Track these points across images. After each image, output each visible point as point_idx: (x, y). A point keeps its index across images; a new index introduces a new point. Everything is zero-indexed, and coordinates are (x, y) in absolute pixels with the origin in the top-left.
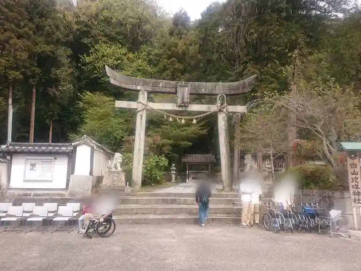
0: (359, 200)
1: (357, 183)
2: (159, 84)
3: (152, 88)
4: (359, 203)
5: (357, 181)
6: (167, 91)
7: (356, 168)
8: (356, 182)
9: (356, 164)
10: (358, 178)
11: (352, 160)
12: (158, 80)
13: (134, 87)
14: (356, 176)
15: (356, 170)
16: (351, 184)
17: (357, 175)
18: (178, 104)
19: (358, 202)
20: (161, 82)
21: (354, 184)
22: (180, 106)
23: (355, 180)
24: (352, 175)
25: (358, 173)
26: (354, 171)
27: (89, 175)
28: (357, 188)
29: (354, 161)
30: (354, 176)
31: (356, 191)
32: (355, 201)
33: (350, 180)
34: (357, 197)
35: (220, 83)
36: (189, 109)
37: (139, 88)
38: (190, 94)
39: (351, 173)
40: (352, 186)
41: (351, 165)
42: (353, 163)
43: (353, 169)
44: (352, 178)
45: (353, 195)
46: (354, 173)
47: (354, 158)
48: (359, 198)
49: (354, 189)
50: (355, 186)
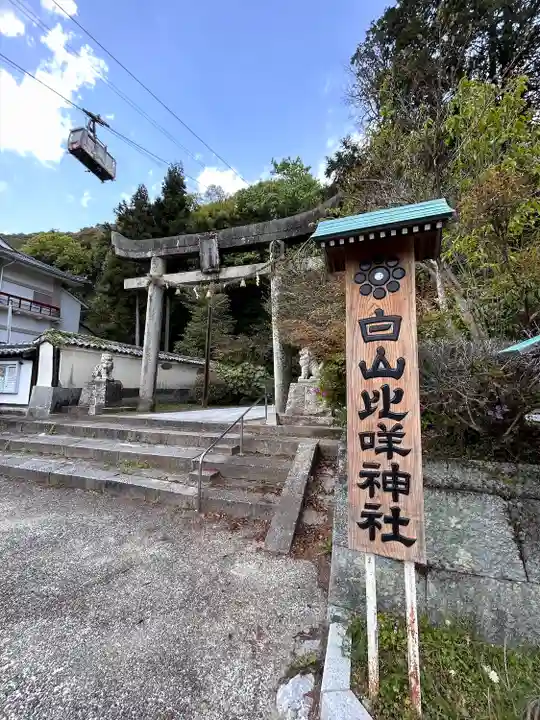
0: (396, 520)
1: (390, 424)
2: (176, 243)
3: (167, 251)
4: (396, 536)
5: (394, 409)
6: (186, 252)
7: (394, 337)
8: (385, 413)
9: (397, 321)
10: (399, 394)
11: (372, 298)
12: (174, 237)
13: (142, 255)
14: (390, 381)
16: (355, 426)
17: (396, 375)
18: (205, 271)
19: (388, 529)
20: (178, 239)
21: (372, 424)
22: (208, 273)
23: (380, 405)
24: (367, 375)
25: (402, 363)
26: (381, 353)
27: (50, 385)
28: (390, 451)
29: (381, 304)
30: (378, 383)
31: (386, 467)
33: (353, 405)
34: (385, 500)
35: (274, 221)
36: (221, 277)
37: (149, 255)
38: (220, 250)
39: (363, 366)
40: (362, 436)
41: (363, 324)
42: (374, 316)
43: (376, 344)
44: (365, 395)
45: (363, 487)
46: (381, 365)
47: (385, 287)
48: (396, 511)
49: (370, 456)
50: (377, 438)
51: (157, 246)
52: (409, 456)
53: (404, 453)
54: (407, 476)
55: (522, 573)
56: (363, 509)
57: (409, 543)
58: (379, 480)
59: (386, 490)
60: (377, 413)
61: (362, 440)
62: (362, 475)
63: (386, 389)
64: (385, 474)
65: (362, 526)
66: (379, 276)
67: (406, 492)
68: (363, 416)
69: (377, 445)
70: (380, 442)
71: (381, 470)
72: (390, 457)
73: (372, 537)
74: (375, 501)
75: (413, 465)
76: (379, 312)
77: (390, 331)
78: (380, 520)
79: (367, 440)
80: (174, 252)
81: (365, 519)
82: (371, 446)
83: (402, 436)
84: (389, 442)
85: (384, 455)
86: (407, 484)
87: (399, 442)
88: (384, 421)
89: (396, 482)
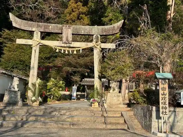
0: (166, 112)
1: (165, 101)
2: (49, 27)
3: (44, 30)
4: (166, 114)
5: (165, 99)
6: (55, 32)
7: (165, 90)
9: (166, 88)
10: (166, 97)
11: (162, 85)
12: (48, 24)
13: (30, 29)
14: (165, 96)
15: (165, 92)
16: (161, 101)
17: (166, 95)
18: (64, 42)
19: (165, 113)
20: (51, 25)
21: (163, 101)
22: (65, 44)
23: (164, 99)
24: (162, 95)
25: (166, 94)
26: (164, 92)
28: (165, 104)
29: (164, 86)
30: (163, 96)
33: (160, 99)
34: (164, 110)
35: (96, 26)
36: (72, 46)
37: (34, 29)
38: (73, 34)
39: (162, 94)
40: (162, 103)
41: (162, 88)
43: (163, 91)
44: (162, 98)
45: (162, 109)
47: (164, 84)
48: (165, 111)
49: (162, 105)
51: (38, 26)
57: (167, 115)
63: (164, 97)
65: (162, 113)
66: (164, 82)
68: (162, 100)
71: (164, 107)
73: (163, 115)
75: (167, 106)
76: (164, 87)
80: (49, 31)
84: (165, 103)
85: (164, 105)
88: (164, 101)
89: (166, 108)
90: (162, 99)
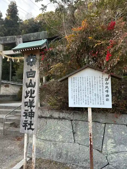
0: (31, 124)
4: (30, 128)
5: (33, 95)
6: (11, 43)
7: (34, 77)
8: (31, 97)
9: (35, 72)
10: (34, 91)
11: (30, 66)
12: (6, 37)
14: (32, 88)
17: (34, 86)
21: (27, 99)
23: (30, 94)
24: (27, 87)
25: (35, 83)
26: (31, 80)
28: (31, 106)
29: (31, 68)
30: (29, 89)
31: (30, 111)
32: (25, 126)
34: (29, 119)
39: (26, 84)
41: (27, 73)
42: (30, 71)
43: (30, 78)
44: (26, 92)
45: (24, 116)
46: (31, 84)
47: (33, 63)
48: (31, 122)
49: (26, 108)
50: (28, 103)
52: (35, 107)
53: (34, 107)
54: (34, 113)
55: (73, 140)
56: (24, 122)
57: (33, 129)
58: (28, 114)
59: (29, 117)
60: (29, 96)
61: (25, 104)
62: (24, 113)
63: (31, 90)
64: (29, 112)
65: (23, 126)
66: (31, 60)
67: (33, 117)
68: (26, 97)
69: (28, 105)
70: (29, 104)
71: (28, 111)
72: (31, 108)
73: (25, 129)
74: (27, 120)
76: (31, 70)
77: (33, 75)
78: (27, 125)
79: (26, 104)
80: (7, 43)
81: (24, 124)
82: (27, 105)
83: (34, 102)
84: (31, 104)
85: (29, 107)
86: (34, 115)
87: (33, 104)
88: (30, 99)
89: (32, 114)
90: (26, 95)
